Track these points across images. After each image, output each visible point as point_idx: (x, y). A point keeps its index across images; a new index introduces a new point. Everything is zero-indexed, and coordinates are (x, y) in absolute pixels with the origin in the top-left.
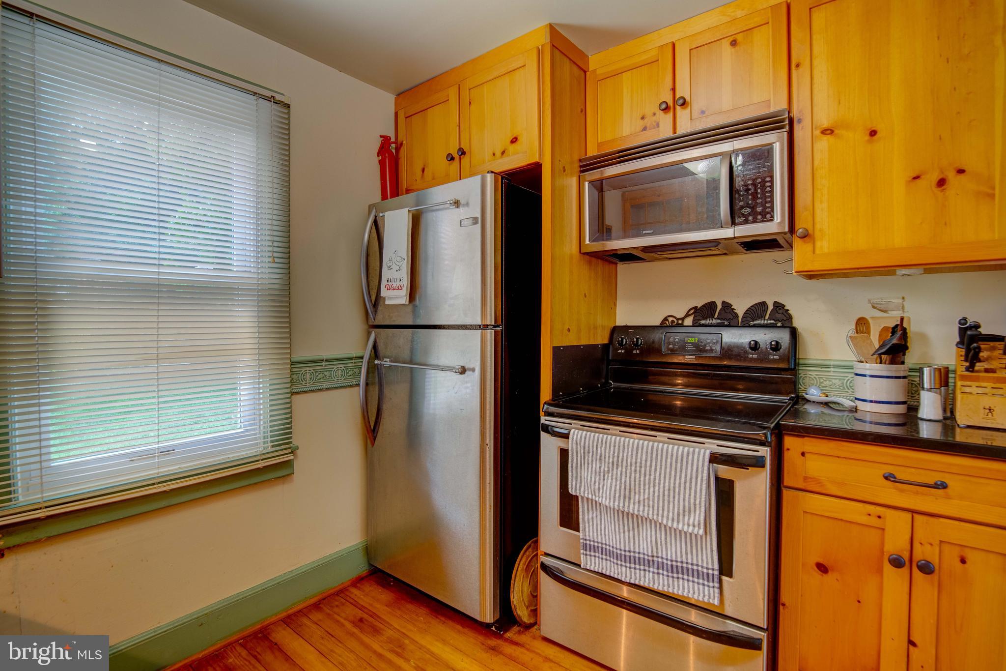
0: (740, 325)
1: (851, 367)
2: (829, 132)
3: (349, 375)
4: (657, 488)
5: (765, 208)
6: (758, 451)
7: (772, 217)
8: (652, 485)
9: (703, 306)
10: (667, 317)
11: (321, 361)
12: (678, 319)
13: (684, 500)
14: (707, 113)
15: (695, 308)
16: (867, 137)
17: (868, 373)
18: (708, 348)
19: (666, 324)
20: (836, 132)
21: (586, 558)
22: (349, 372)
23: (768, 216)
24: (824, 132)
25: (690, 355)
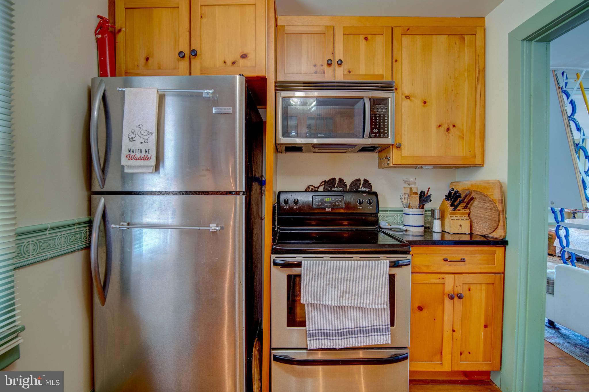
0: (348, 191)
1: (402, 211)
2: (408, 98)
3: (71, 241)
4: (360, 288)
5: (384, 130)
6: (406, 257)
7: (388, 135)
8: (357, 286)
9: (329, 180)
10: (309, 186)
11: (45, 230)
12: (315, 188)
13: (376, 291)
14: (351, 73)
15: (325, 181)
16: (423, 104)
17: (411, 213)
18: (337, 204)
19: (308, 190)
20: (411, 98)
21: (311, 342)
22: (72, 238)
23: (386, 135)
24: (406, 97)
25: (328, 208)
